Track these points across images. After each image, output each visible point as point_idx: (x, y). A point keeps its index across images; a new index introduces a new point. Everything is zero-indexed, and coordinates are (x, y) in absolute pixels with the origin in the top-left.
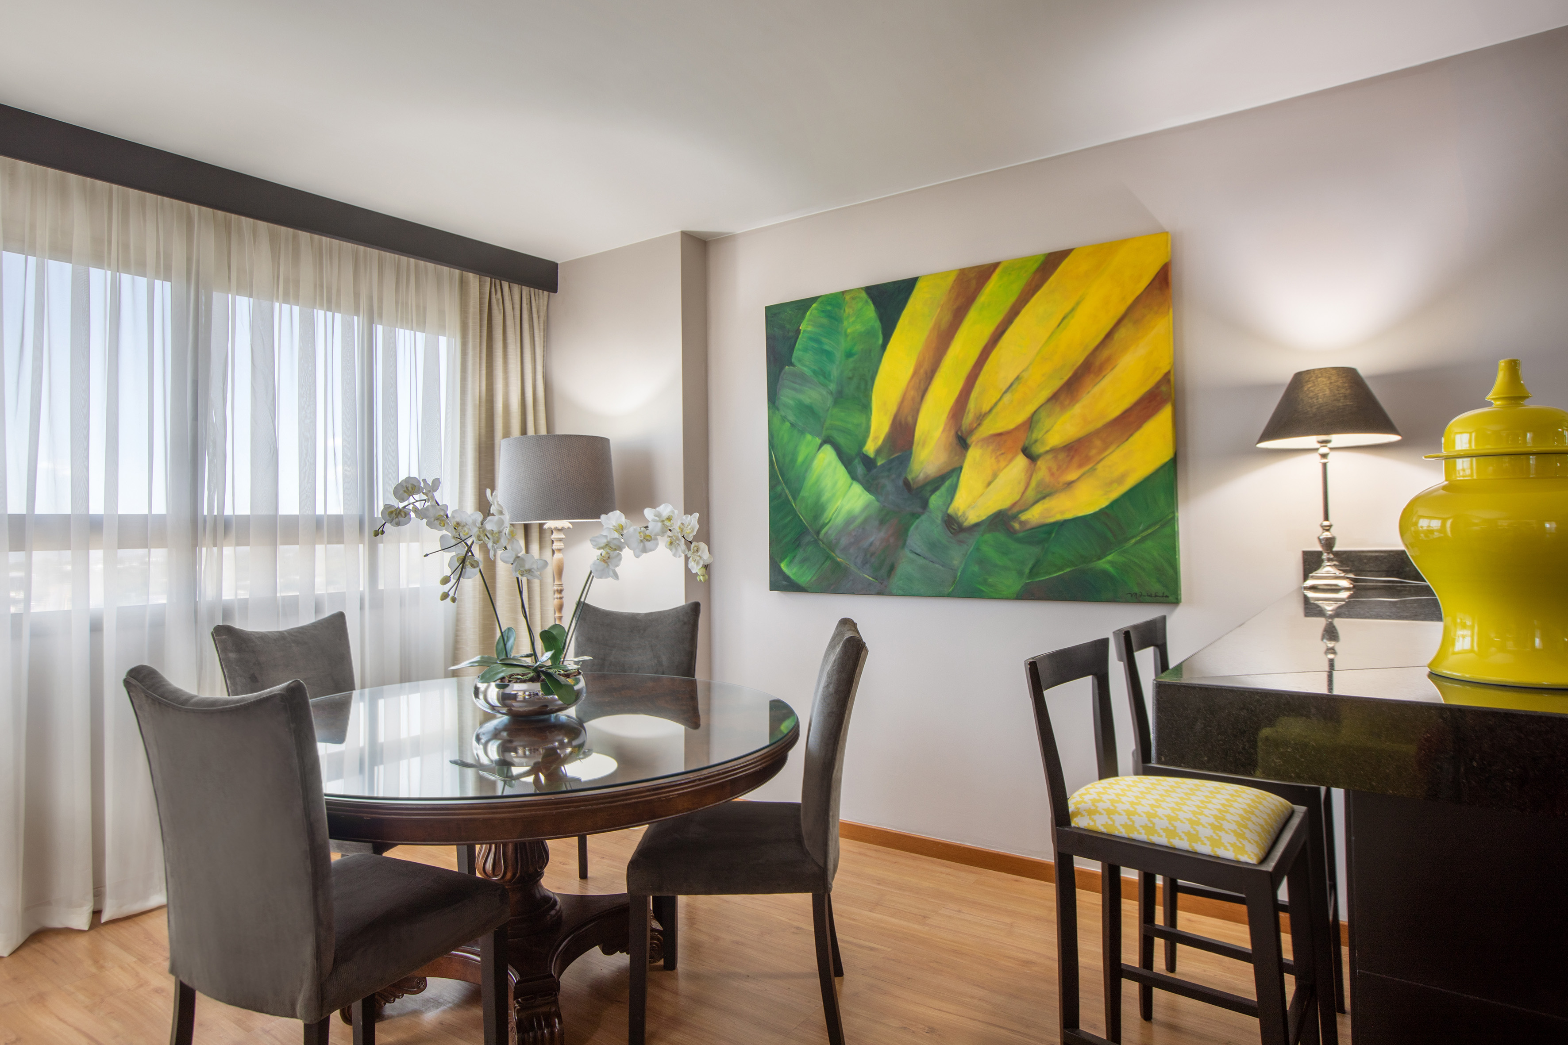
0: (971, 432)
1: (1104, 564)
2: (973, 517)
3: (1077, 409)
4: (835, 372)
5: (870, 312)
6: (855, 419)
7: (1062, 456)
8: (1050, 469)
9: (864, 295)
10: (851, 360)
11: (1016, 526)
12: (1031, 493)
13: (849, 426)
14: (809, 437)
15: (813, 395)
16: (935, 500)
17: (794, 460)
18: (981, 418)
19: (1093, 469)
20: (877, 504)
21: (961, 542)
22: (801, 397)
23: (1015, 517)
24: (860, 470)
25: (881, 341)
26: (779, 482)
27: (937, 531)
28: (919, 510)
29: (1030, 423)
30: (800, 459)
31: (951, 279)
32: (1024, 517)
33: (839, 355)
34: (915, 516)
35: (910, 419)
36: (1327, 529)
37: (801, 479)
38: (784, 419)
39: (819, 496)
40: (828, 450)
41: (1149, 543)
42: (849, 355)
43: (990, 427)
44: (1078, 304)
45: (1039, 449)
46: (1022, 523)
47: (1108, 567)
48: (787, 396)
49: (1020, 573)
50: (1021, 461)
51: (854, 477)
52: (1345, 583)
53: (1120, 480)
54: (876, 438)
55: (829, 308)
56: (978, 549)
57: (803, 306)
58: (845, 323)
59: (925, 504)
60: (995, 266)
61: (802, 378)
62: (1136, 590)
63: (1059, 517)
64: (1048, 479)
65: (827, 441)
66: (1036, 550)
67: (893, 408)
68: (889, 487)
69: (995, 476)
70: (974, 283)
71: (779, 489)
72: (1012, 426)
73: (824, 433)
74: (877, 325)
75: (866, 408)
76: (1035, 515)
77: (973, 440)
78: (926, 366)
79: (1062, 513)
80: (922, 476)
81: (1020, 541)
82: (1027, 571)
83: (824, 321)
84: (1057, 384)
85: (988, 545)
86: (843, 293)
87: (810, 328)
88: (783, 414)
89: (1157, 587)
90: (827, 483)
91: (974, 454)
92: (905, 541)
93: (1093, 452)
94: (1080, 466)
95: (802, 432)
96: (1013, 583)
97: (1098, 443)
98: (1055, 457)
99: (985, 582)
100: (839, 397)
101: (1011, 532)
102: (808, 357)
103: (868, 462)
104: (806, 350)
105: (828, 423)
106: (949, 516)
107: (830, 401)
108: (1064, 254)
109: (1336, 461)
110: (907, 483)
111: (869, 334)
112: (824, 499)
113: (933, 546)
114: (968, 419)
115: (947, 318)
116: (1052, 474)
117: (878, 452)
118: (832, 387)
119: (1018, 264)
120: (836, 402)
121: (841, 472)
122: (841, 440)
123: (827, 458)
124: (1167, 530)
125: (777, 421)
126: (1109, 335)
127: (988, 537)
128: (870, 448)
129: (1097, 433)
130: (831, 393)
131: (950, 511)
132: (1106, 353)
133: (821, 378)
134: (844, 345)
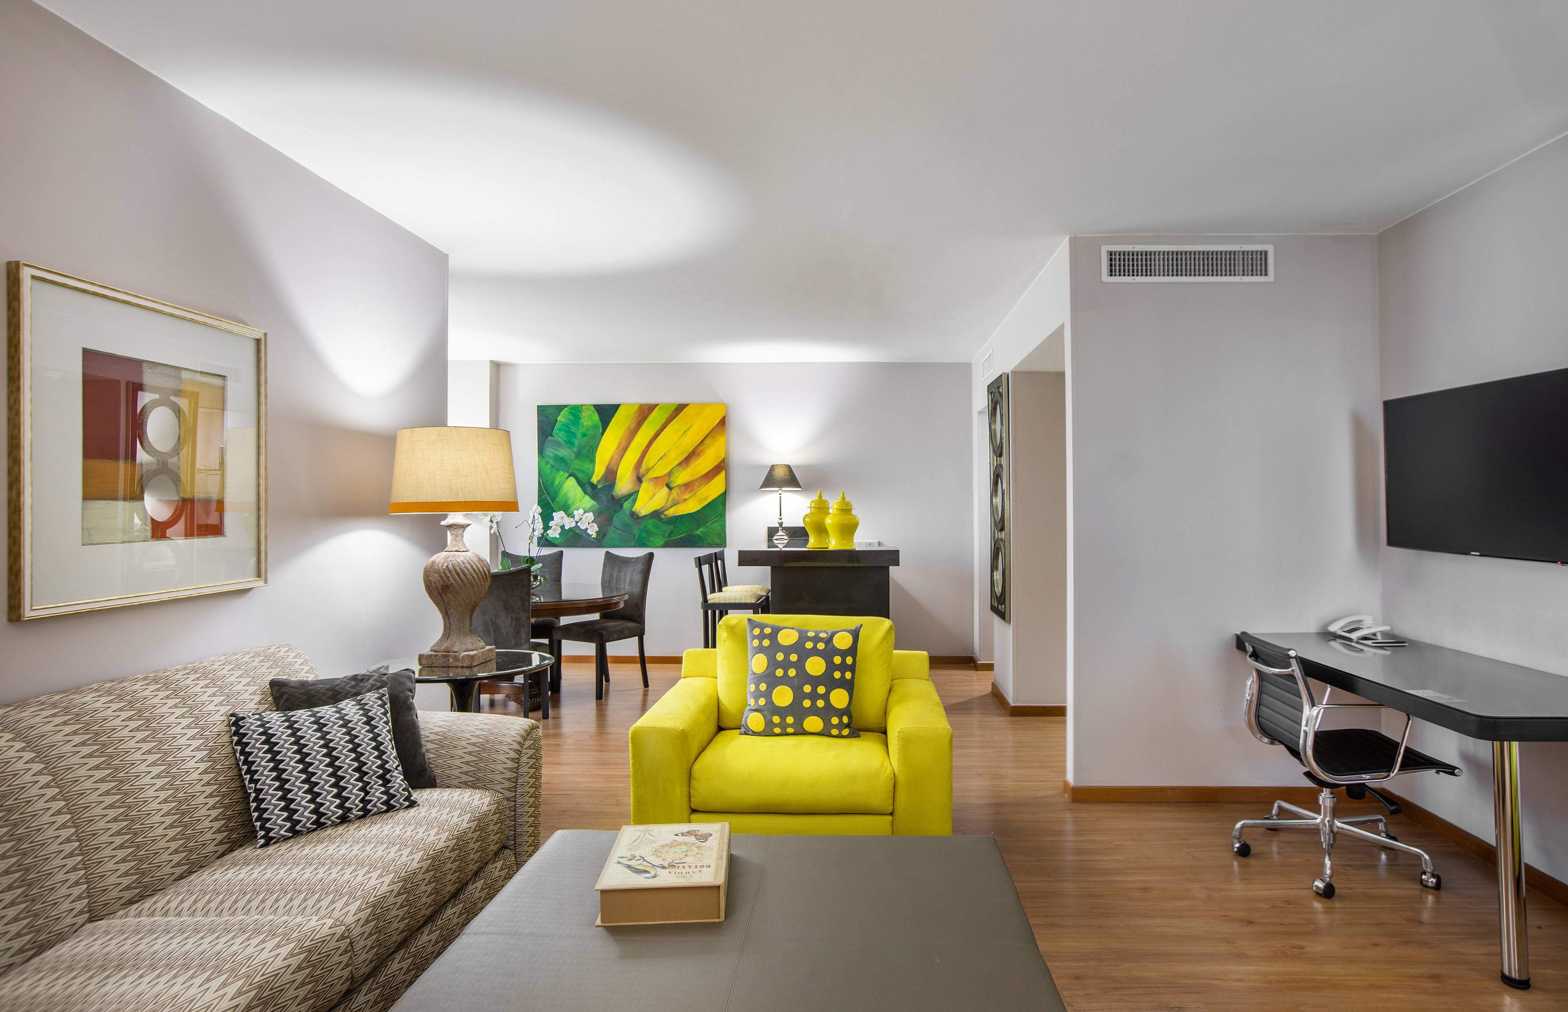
0: (644, 476)
1: (698, 532)
2: (643, 513)
3: (689, 470)
4: (576, 443)
5: (596, 416)
6: (587, 466)
7: (682, 488)
8: (677, 493)
9: (593, 408)
10: (585, 438)
11: (663, 516)
12: (669, 503)
13: (584, 469)
14: (561, 472)
15: (564, 452)
16: (626, 505)
17: (553, 483)
18: (648, 470)
19: (695, 494)
20: (597, 506)
21: (638, 523)
22: (557, 453)
23: (662, 513)
24: (589, 490)
25: (601, 431)
26: (544, 494)
27: (627, 519)
28: (618, 509)
29: (670, 474)
30: (556, 483)
31: (636, 407)
32: (666, 513)
33: (579, 435)
34: (616, 511)
35: (615, 468)
36: (781, 519)
37: (557, 493)
38: (547, 463)
39: (567, 501)
40: (572, 479)
41: (716, 524)
42: (584, 435)
43: (652, 474)
44: (690, 427)
45: (673, 485)
46: (665, 515)
47: (700, 533)
48: (549, 451)
49: (664, 536)
50: (665, 489)
51: (586, 493)
52: (786, 537)
53: (705, 499)
54: (597, 476)
55: (574, 412)
56: (645, 526)
57: (560, 408)
58: (583, 420)
59: (621, 507)
60: (657, 405)
61: (558, 444)
62: (711, 542)
63: (681, 513)
64: (676, 497)
65: (571, 475)
66: (671, 527)
67: (606, 463)
68: (604, 498)
69: (654, 495)
70: (646, 411)
71: (544, 497)
72: (662, 475)
73: (570, 471)
74: (600, 423)
75: (593, 461)
76: (671, 512)
77: (644, 479)
78: (623, 445)
79: (682, 511)
80: (620, 494)
81: (664, 523)
82: (667, 535)
83: (571, 417)
84: (681, 459)
85: (650, 524)
86: (582, 405)
87: (563, 420)
88: (547, 460)
89: (718, 541)
90: (571, 495)
91: (644, 485)
92: (611, 522)
93: (695, 487)
94: (690, 493)
95: (558, 470)
96: (662, 541)
97: (697, 484)
98: (680, 489)
99: (649, 540)
100: (578, 455)
101: (660, 519)
102: (562, 434)
103: (593, 486)
104: (560, 430)
105: (572, 467)
106: (633, 512)
107: (573, 456)
108: (686, 405)
109: (784, 495)
110: (612, 497)
111: (595, 426)
112: (569, 502)
113: (625, 525)
114: (642, 470)
115: (634, 425)
116: (678, 496)
117: (599, 482)
118: (575, 449)
119: (666, 406)
120: (577, 457)
121: (579, 490)
122: (579, 475)
123: (571, 483)
124: (722, 519)
125: (543, 463)
126: (702, 441)
127: (650, 521)
128: (594, 480)
129: (697, 480)
130: (574, 453)
131: (633, 510)
132: (701, 448)
133: (569, 445)
134: (582, 430)
